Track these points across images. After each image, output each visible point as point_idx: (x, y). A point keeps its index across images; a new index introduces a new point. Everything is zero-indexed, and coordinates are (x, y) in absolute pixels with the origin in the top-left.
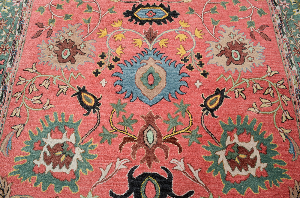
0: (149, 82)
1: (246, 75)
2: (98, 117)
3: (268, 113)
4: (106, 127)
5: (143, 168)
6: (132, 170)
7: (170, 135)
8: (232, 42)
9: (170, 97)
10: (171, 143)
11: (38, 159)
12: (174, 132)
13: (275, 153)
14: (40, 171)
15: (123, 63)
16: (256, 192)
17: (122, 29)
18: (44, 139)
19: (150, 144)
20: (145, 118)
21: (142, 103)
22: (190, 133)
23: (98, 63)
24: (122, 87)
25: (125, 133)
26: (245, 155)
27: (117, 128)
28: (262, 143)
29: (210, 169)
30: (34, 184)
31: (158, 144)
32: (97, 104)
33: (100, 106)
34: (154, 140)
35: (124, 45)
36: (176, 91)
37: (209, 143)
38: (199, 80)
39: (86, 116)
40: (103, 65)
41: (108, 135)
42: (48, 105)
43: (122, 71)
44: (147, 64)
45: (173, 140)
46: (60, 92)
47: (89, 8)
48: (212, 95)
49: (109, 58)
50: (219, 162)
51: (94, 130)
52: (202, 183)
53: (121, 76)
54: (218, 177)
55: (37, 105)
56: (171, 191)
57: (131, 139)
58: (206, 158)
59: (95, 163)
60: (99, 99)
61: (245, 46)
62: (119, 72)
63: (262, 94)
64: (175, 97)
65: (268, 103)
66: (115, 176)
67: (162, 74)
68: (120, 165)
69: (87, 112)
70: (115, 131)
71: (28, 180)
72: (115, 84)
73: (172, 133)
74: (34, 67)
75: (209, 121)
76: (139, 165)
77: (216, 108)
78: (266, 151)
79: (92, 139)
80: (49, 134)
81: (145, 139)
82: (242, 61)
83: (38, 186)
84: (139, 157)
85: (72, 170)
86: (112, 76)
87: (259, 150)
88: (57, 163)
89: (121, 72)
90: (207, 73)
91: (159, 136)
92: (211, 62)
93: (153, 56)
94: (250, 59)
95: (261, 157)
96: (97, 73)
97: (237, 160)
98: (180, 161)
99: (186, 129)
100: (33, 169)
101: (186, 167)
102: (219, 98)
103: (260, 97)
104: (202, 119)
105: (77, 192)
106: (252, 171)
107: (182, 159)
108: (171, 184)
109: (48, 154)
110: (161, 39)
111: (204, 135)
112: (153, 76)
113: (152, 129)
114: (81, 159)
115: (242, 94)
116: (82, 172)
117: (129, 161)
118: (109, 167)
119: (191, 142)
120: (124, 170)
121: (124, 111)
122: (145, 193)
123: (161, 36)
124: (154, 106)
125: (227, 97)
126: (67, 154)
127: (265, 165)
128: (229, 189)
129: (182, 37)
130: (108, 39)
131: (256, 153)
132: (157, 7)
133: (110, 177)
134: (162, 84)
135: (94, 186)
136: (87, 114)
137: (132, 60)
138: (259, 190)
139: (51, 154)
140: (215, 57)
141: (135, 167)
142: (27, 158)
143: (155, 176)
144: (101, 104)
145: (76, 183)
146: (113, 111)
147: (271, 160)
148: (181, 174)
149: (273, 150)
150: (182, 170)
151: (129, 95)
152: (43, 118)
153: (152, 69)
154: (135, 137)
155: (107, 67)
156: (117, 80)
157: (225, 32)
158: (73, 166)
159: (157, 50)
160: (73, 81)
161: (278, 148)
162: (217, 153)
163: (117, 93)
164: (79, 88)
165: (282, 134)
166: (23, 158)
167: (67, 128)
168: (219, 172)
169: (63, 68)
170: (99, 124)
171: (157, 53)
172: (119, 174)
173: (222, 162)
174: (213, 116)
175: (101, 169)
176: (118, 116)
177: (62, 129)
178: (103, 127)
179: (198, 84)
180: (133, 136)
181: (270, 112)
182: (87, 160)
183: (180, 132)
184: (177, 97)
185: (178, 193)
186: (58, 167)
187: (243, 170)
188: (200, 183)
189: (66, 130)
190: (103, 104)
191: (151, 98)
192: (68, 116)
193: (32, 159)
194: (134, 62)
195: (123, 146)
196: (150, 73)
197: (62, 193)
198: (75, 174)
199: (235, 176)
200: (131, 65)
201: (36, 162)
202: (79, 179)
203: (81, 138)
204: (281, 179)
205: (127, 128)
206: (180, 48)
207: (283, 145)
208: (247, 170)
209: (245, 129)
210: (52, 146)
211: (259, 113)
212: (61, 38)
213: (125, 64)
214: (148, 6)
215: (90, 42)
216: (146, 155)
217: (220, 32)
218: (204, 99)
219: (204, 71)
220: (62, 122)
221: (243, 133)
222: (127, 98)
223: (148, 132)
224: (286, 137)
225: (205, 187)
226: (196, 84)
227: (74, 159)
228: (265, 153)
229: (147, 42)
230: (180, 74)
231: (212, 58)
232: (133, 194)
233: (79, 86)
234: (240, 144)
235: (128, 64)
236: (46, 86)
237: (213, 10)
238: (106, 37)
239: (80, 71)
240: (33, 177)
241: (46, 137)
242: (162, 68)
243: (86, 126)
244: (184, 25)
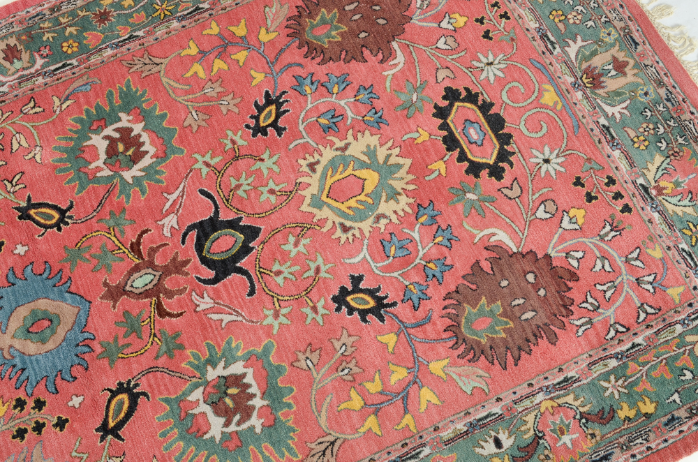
0: (47, 325)
2: (144, 375)
3: (35, 134)
4: (154, 355)
5: (196, 269)
6: (205, 282)
7: (129, 255)
9: (63, 281)
10: (141, 247)
11: (252, 428)
12: (121, 251)
13: (98, 108)
14: (269, 413)
15: (22, 389)
16: (166, 114)
18: (217, 440)
19: (155, 276)
20: (115, 302)
21: (90, 318)
22: (114, 229)
23: (40, 433)
24: (72, 366)
25: (152, 320)
26: (117, 145)
27: (150, 337)
28: (90, 128)
29: (159, 181)
30: (292, 410)
31: (151, 265)
32: (122, 389)
33: (122, 381)
34: (146, 274)
36: (48, 278)
37: (118, 197)
38: (12, 251)
39: (150, 395)
40: (41, 422)
41: (167, 344)
43: (42, 379)
44: (11, 346)
45: (135, 248)
48: (34, 222)
49: (22, 420)
50: (143, 174)
51: (167, 369)
52: (183, 184)
53: (51, 378)
54: (165, 167)
56: (211, 219)
57: (159, 306)
58: (143, 193)
59: (219, 340)
60: (110, 390)
62: (46, 385)
63: (4, 152)
64: (59, 275)
65: (18, 139)
66: (224, 301)
67: (23, 312)
68: (205, 303)
69: (141, 397)
70: (156, 337)
71: (290, 422)
72: (71, 379)
73: (124, 252)
75: (83, 210)
76: (194, 275)
77: (54, 208)
78: (100, 120)
79: (183, 365)
80: (206, 437)
81: (150, 286)
83: (291, 401)
84: (182, 282)
85: (245, 367)
86: (58, 393)
87: (103, 130)
88: (245, 395)
89: (43, 382)
91: (137, 269)
95: (111, 124)
96: (61, 424)
97: (130, 152)
98: (163, 225)
99: (109, 236)
100: (272, 426)
101: (168, 213)
102: (36, 211)
103: (11, 152)
104: (83, 220)
105: (272, 340)
106: (138, 128)
107: (159, 223)
108: (201, 223)
109: (237, 417)
111: (108, 208)
112: (33, 324)
113: (129, 283)
114: (222, 364)
115: (15, 180)
116: (240, 351)
117: (194, 293)
118: (215, 317)
119: (128, 222)
120: (211, 293)
121: (116, 340)
122: (230, 249)
124: (89, 299)
125: (29, 199)
126: (224, 388)
127: (122, 115)
128: (176, 148)
131: (109, 131)
133: (230, 308)
134: (42, 304)
135: (253, 322)
136: (145, 396)
137: (11, 376)
138: (162, 112)
139: (235, 414)
141: (199, 279)
142: (259, 447)
143: (199, 247)
144: (118, 382)
145: (259, 350)
146: (122, 358)
147: (113, 110)
148: (183, 215)
149: (94, 111)
150: (176, 217)
151: (83, 348)
153: (19, 332)
154: (153, 303)
155: (42, 411)
156: (63, 379)
158: (237, 368)
160: (95, 455)
161: (88, 105)
162: (130, 181)
163: (88, 367)
164: (103, 438)
165: (64, 106)
166: (262, 453)
167: (183, 414)
168: (157, 169)
170: (154, 367)
172: (219, 298)
173: (140, 170)
174: (71, 207)
175: (223, 326)
176: (128, 345)
177: (188, 421)
178: (157, 357)
179: (21, 250)
180: (153, 306)
181: (33, 131)
182: (219, 354)
183: (117, 242)
184: (59, 272)
185: (210, 208)
186: (250, 391)
187: (141, 140)
188: (184, 186)
189: (187, 414)
190: (117, 380)
191: (76, 310)
192: (162, 425)
193: (257, 439)
194: (15, 370)
195: (175, 313)
196: (29, 332)
197: (284, 361)
198: (249, 359)
199: (155, 147)
200: (22, 372)
201: (258, 430)
202: (252, 348)
203: (190, 383)
204: (134, 90)
205: (143, 322)
207: (82, 100)
208: (140, 136)
209: (77, 157)
210: (222, 420)
211: (41, 146)
213: (24, 384)
216: (175, 273)
218: (46, 231)
220: (177, 428)
221: (84, 158)
222: (90, 347)
223: (136, 288)
224: (67, 99)
225: (186, 178)
226: (22, 253)
227: (226, 373)
228: (102, 120)
230: (13, 284)
232: (238, 265)
233: (99, 440)
234: (103, 156)
235: (23, 377)
239: (67, 457)
240: (282, 418)
241: (213, 438)
242: (9, 317)
243: (165, 385)
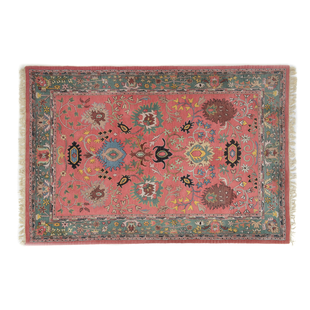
0: (115, 155)
1: (110, 113)
2: (132, 176)
5: (154, 157)
6: (154, 161)
7: (140, 147)
8: (91, 117)
11: (151, 197)
12: (138, 145)
13: (147, 106)
14: (155, 196)
15: (104, 167)
16: (163, 115)
17: (84, 169)
18: (142, 197)
19: (144, 154)
20: (132, 156)
21: (125, 158)
22: (139, 139)
23: (105, 178)
24: (117, 167)
25: (139, 165)
26: (148, 118)
28: (143, 111)
29: (154, 132)
30: (161, 197)
31: (144, 151)
32: (126, 177)
34: (142, 153)
35: (94, 167)
36: (119, 144)
37: (143, 132)
38: (113, 134)
39: (131, 181)
40: (106, 176)
41: (140, 171)
42: (126, 197)
44: (105, 156)
45: (142, 146)
46: (120, 193)
47: (70, 186)
48: (121, 129)
49: (102, 174)
51: (138, 177)
53: (111, 168)
54: (157, 129)
55: (126, 202)
56: (162, 147)
57: (142, 162)
58: (149, 133)
59: (152, 175)
60: (123, 176)
61: (94, 111)
63: (120, 107)
64: (122, 145)
65: (125, 105)
67: (111, 149)
68: (152, 166)
69: (129, 180)
70: (138, 169)
71: (159, 200)
72: (116, 170)
74: (107, 207)
75: (133, 131)
76: (152, 158)
77: (127, 127)
78: (146, 110)
79: (141, 178)
80: (140, 195)
81: (141, 156)
82: (102, 114)
84: (149, 159)
85: (155, 184)
86: (112, 171)
88: (152, 190)
89: (109, 168)
90: (110, 130)
91: (140, 151)
92: (103, 128)
93: (101, 154)
94: (101, 110)
95: (149, 112)
96: (110, 178)
99: (137, 140)
100: (155, 199)
101: (153, 141)
102: (122, 126)
103: (122, 108)
104: (132, 133)
105: (163, 181)
106: (155, 116)
107: (150, 142)
108: (160, 147)
109: (148, 194)
110: (90, 151)
111: (139, 133)
112: (112, 153)
113: (137, 154)
114: (150, 181)
115: (120, 116)
116: (155, 180)
117: (151, 163)
118: (153, 170)
119: (143, 139)
120: (155, 164)
121: (129, 165)
122: (163, 156)
123: (89, 150)
124: (127, 153)
125: (122, 122)
126: (148, 186)
127: (152, 111)
128: (162, 125)
129: (89, 140)
130: (90, 175)
131: (147, 113)
132: (70, 152)
133: (157, 169)
134: (116, 150)
135: (161, 175)
139: (148, 193)
140: (100, 126)
143: (157, 152)
144: (126, 175)
145: (160, 182)
146: (129, 170)
147: (150, 108)
148: (156, 143)
150: (154, 143)
151: (121, 164)
152: (133, 198)
153: (108, 154)
155: (107, 174)
156: (114, 169)
157: (85, 120)
158: (153, 183)
159: (97, 152)
160: (114, 188)
161: (145, 104)
162: (147, 129)
163: (120, 169)
164: (118, 186)
165: (139, 102)
166: (150, 203)
167: (137, 188)
168: (155, 128)
169: (107, 194)
170: (135, 175)
171: (98, 152)
172: (156, 166)
173: (151, 127)
174: (131, 129)
175: (154, 173)
176: (131, 168)
177: (137, 190)
178: (136, 173)
179: (115, 134)
180: (140, 161)
181: (129, 105)
182: (150, 179)
183: (138, 142)
185: (163, 144)
186: (153, 189)
187: (154, 119)
188: (159, 136)
189: (138, 188)
191: (123, 155)
192: (132, 188)
193: (150, 200)
194: (104, 162)
195: (145, 165)
196: (110, 155)
197: (164, 186)
198: (156, 183)
199: (157, 123)
200: (106, 163)
201: (152, 198)
202: (158, 181)
203: (141, 182)
204: (158, 105)
205: (137, 164)
206: (96, 142)
207: (144, 102)
208: (154, 118)
209: (137, 117)
210: (145, 193)
211: (129, 110)
212: (90, 198)
214: (69, 157)
215: (92, 184)
216: (148, 156)
217: (85, 122)
218: (123, 132)
219: (109, 131)
220: (134, 190)
221: (139, 118)
222: (123, 164)
224: (140, 100)
225: (161, 134)
227: (150, 183)
228: (147, 110)
229: (92, 157)
230: (111, 142)
231: (101, 127)
232: (163, 160)
234: (143, 119)
235: (105, 165)
236: (117, 200)
237: (71, 124)
238: (89, 177)
239: (109, 186)
240: (158, 198)
241: (141, 196)
242: (107, 149)
243: (136, 180)
244: (81, 139)
